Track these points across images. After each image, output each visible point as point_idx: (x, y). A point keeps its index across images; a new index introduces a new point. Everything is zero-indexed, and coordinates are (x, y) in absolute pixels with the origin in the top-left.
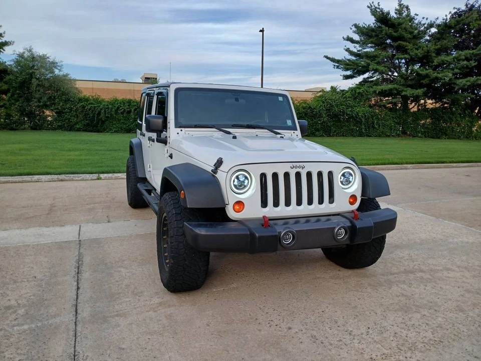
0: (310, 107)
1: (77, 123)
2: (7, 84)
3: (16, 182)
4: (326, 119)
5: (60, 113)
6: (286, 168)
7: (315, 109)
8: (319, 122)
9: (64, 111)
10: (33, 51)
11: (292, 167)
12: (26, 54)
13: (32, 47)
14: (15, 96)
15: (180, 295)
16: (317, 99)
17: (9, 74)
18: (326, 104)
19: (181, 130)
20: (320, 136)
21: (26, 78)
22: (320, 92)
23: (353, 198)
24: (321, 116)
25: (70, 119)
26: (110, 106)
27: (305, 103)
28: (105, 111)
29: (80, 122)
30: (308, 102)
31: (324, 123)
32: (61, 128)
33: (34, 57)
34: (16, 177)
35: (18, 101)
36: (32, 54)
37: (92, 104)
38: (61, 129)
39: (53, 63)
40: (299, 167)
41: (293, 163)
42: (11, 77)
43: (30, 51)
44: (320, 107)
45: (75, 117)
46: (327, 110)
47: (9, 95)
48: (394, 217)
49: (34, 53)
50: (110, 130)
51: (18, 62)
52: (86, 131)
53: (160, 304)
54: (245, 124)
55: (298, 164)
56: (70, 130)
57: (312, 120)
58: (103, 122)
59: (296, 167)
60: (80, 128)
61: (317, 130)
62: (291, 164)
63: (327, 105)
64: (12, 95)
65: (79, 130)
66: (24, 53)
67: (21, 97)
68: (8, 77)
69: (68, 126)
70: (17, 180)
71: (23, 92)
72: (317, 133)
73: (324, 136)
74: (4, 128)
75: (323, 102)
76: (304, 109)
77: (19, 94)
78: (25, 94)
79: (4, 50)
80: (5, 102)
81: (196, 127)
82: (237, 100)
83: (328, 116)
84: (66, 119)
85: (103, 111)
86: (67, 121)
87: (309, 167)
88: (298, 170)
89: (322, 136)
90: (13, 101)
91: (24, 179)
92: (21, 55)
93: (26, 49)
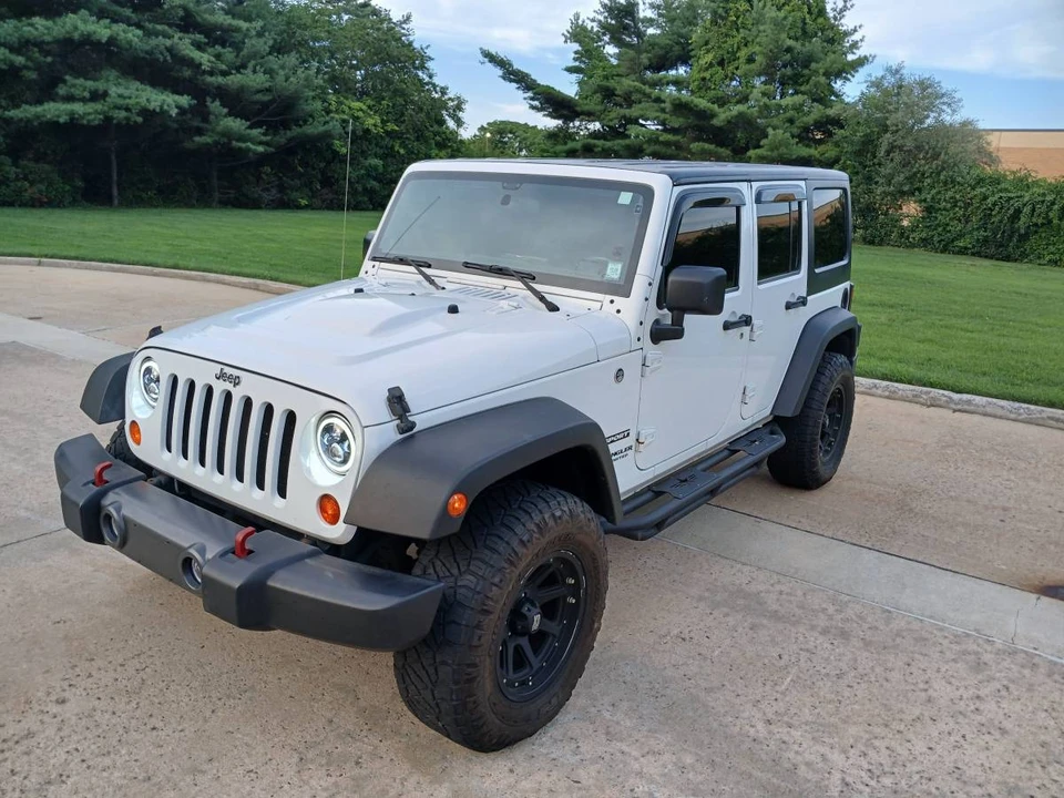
1: (961, 235)
5: (929, 210)
9: (937, 206)
10: (904, 71)
12: (890, 81)
13: (904, 62)
17: (842, 127)
21: (873, 132)
25: (947, 225)
26: (1049, 198)
28: (1033, 210)
29: (970, 232)
32: (925, 243)
33: (900, 87)
36: (900, 79)
37: (1006, 190)
38: (925, 246)
42: (844, 132)
45: (960, 221)
49: (905, 76)
50: (1039, 258)
52: (978, 254)
56: (944, 250)
58: (1024, 238)
60: (966, 248)
65: (963, 252)
66: (883, 77)
68: (839, 133)
69: (939, 242)
71: (861, 163)
78: (865, 167)
79: (854, 76)
84: (938, 225)
85: (1027, 210)
86: (940, 229)
92: (877, 84)
93: (889, 70)
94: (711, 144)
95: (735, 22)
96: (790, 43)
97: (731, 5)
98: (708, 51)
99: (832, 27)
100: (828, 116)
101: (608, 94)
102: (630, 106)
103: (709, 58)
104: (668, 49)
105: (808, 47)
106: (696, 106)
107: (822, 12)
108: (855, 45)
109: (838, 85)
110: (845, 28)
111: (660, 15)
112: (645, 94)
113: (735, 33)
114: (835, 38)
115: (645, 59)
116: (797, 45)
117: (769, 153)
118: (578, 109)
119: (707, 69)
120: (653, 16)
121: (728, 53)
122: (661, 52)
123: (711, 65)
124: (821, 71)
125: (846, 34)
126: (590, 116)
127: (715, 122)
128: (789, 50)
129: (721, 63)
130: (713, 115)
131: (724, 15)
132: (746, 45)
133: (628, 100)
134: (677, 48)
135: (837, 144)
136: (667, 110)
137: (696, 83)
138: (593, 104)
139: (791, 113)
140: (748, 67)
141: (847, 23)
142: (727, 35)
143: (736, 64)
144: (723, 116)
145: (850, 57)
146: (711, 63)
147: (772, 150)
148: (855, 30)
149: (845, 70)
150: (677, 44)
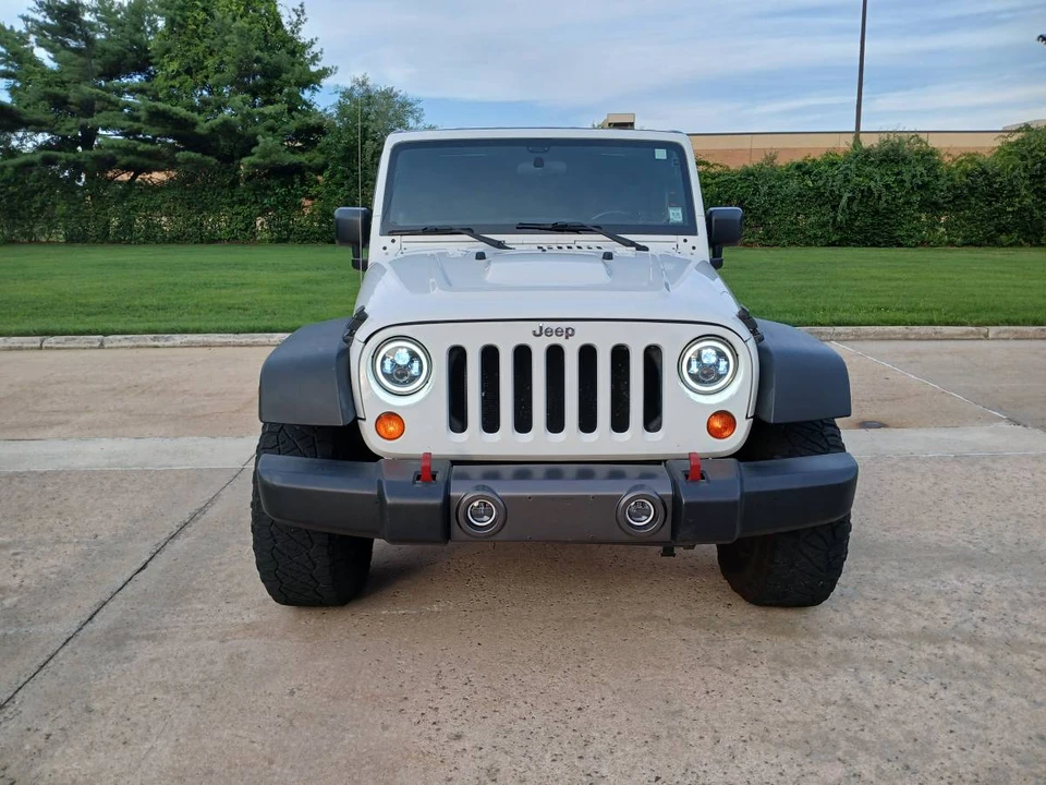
0: (984, 172)
2: (323, 153)
3: (240, 345)
4: (1028, 201)
6: (523, 335)
7: (999, 175)
8: (1010, 209)
10: (368, 83)
11: (538, 332)
12: (359, 91)
13: (368, 76)
14: (338, 176)
15: (304, 612)
16: (1006, 151)
17: (324, 134)
18: (1030, 162)
19: (393, 241)
20: (1011, 245)
22: (1018, 131)
23: (725, 419)
24: (1013, 193)
27: (972, 161)
30: (981, 160)
31: (1025, 211)
33: (370, 97)
34: (243, 335)
35: (343, 185)
36: (367, 90)
39: (404, 105)
40: (558, 332)
41: (541, 324)
42: (328, 139)
43: (364, 83)
44: (1013, 170)
46: (1032, 177)
47: (327, 174)
48: (847, 478)
49: (371, 87)
51: (341, 108)
53: (249, 627)
54: (551, 221)
55: (554, 325)
57: (990, 204)
59: (549, 332)
61: (1002, 230)
62: (536, 326)
63: (1035, 165)
64: (332, 176)
66: (352, 88)
67: (347, 177)
68: (324, 140)
70: (243, 341)
71: (349, 168)
72: (1003, 237)
73: (1021, 245)
74: (318, 240)
75: (1023, 158)
76: (968, 176)
77: (343, 172)
79: (321, 87)
80: (319, 189)
81: (426, 231)
82: (539, 163)
83: (1034, 191)
87: (584, 335)
88: (554, 340)
89: (1018, 244)
90: (333, 187)
91: (256, 340)
92: (347, 94)
93: (356, 81)
94: (196, 152)
95: (195, 31)
96: (258, 53)
97: (189, 14)
98: (172, 59)
99: (292, 39)
100: (308, 125)
101: (59, 103)
102: (90, 115)
103: (174, 66)
104: (122, 56)
105: (275, 59)
106: (176, 114)
107: (279, 25)
108: (315, 58)
109: (306, 95)
110: (302, 41)
111: (99, 19)
112: (110, 102)
113: (198, 42)
114: (295, 50)
115: (96, 65)
116: (265, 56)
117: (262, 160)
118: (25, 118)
119: (174, 77)
120: (92, 20)
121: (194, 61)
122: (113, 59)
123: (178, 74)
124: (293, 81)
125: (304, 46)
126: (38, 126)
127: (198, 130)
128: (258, 60)
129: (188, 71)
130: (194, 124)
131: (182, 22)
132: (211, 54)
133: (87, 108)
134: (130, 55)
135: (321, 151)
136: (143, 119)
137: (165, 91)
138: (40, 112)
139: (271, 122)
140: (218, 76)
141: (304, 35)
142: (189, 44)
143: (204, 72)
144: (204, 125)
145: (313, 69)
146: (178, 71)
147: (264, 157)
148: (312, 43)
149: (312, 81)
150: (130, 51)
